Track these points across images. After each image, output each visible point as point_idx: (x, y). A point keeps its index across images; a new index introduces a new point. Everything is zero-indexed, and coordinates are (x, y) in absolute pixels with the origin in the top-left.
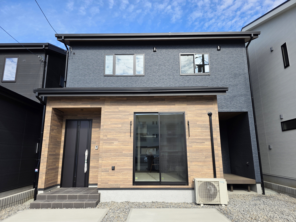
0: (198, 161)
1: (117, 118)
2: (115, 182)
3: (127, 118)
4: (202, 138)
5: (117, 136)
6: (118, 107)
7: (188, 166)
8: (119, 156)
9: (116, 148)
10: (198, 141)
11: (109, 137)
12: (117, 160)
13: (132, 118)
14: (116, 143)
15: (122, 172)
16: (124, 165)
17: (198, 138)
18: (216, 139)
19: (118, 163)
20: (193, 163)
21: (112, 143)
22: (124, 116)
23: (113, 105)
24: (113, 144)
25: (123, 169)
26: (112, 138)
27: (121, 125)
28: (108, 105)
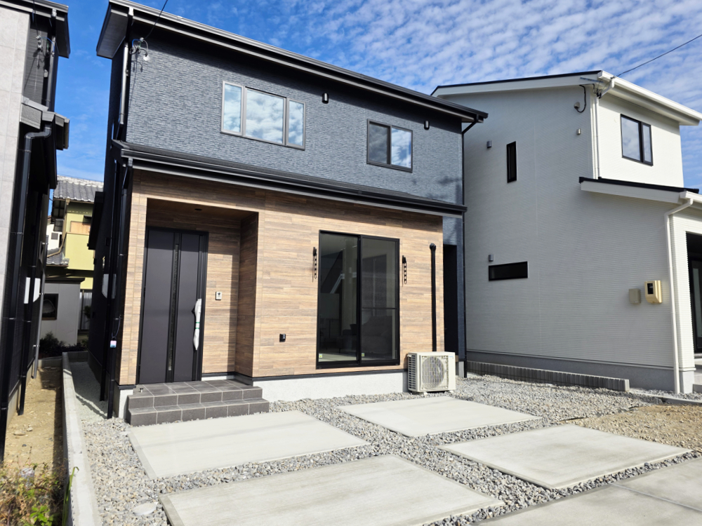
0: (413, 325)
1: (288, 239)
2: (286, 364)
3: (306, 241)
5: (289, 275)
6: (290, 215)
8: (292, 314)
9: (288, 299)
11: (273, 275)
12: (289, 321)
13: (315, 242)
15: (297, 344)
16: (302, 333)
17: (415, 285)
18: (439, 289)
19: (292, 328)
21: (280, 288)
22: (301, 235)
23: (281, 211)
24: (281, 290)
25: (300, 339)
26: (280, 277)
27: (295, 254)
28: (272, 209)
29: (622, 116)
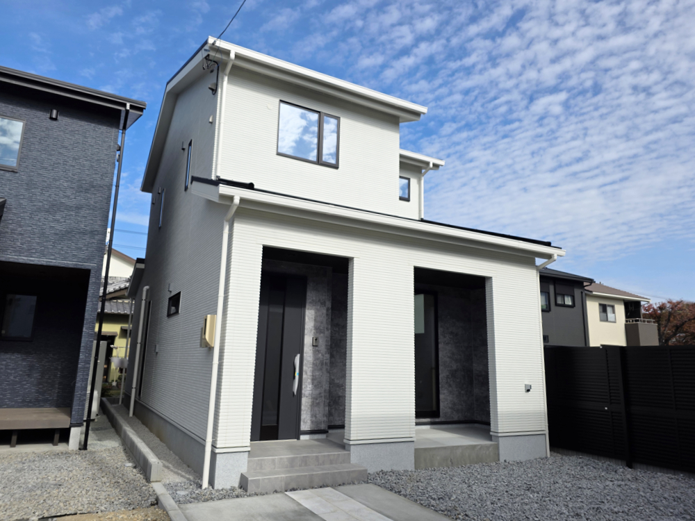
29: (281, 101)
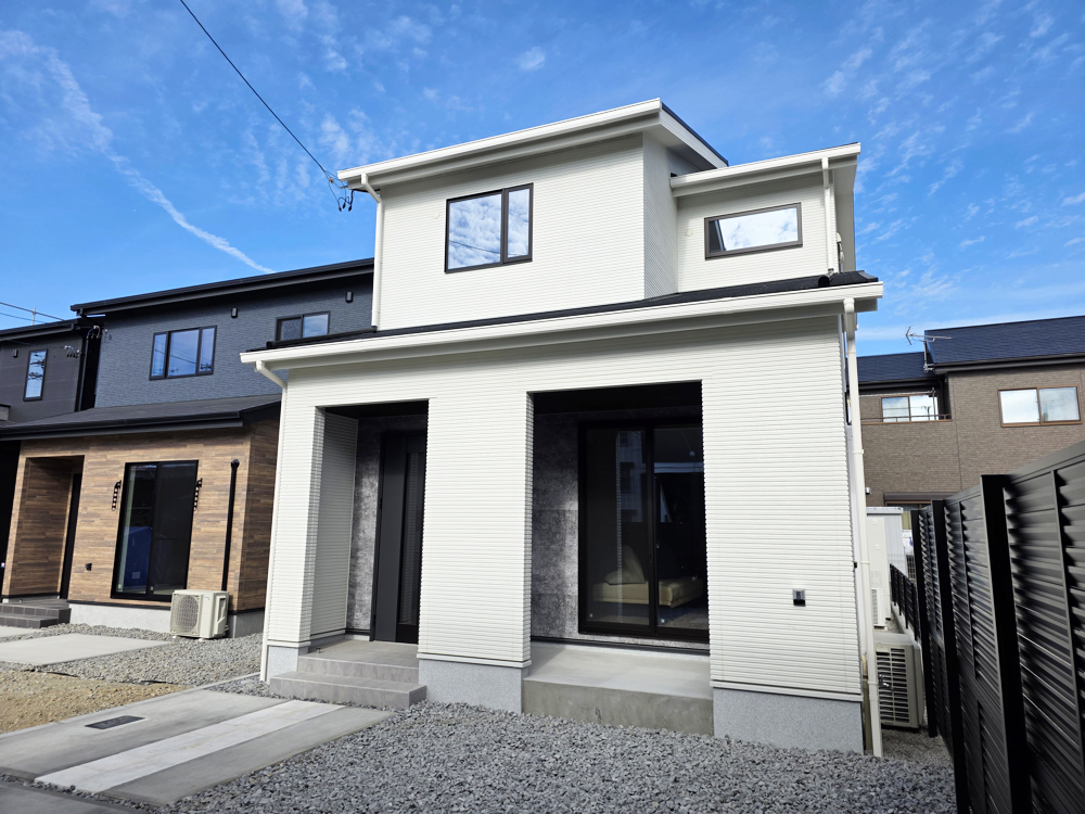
0: (204, 559)
1: (103, 475)
2: (90, 591)
3: (115, 475)
4: (217, 512)
6: (105, 453)
7: (190, 567)
8: (99, 545)
9: (97, 531)
10: (210, 519)
11: (90, 509)
12: (96, 552)
13: (121, 475)
14: (97, 521)
15: (100, 573)
16: (104, 563)
17: (210, 512)
18: (238, 515)
19: (96, 558)
20: (198, 563)
21: (92, 521)
23: (100, 450)
24: (93, 523)
25: (102, 569)
26: (93, 511)
28: (94, 451)
29: (449, 200)
